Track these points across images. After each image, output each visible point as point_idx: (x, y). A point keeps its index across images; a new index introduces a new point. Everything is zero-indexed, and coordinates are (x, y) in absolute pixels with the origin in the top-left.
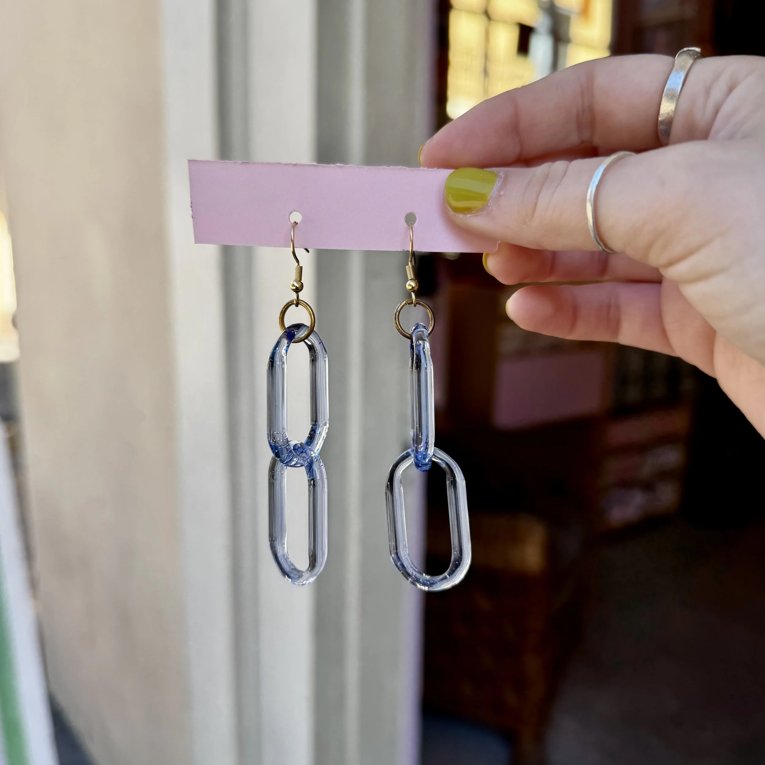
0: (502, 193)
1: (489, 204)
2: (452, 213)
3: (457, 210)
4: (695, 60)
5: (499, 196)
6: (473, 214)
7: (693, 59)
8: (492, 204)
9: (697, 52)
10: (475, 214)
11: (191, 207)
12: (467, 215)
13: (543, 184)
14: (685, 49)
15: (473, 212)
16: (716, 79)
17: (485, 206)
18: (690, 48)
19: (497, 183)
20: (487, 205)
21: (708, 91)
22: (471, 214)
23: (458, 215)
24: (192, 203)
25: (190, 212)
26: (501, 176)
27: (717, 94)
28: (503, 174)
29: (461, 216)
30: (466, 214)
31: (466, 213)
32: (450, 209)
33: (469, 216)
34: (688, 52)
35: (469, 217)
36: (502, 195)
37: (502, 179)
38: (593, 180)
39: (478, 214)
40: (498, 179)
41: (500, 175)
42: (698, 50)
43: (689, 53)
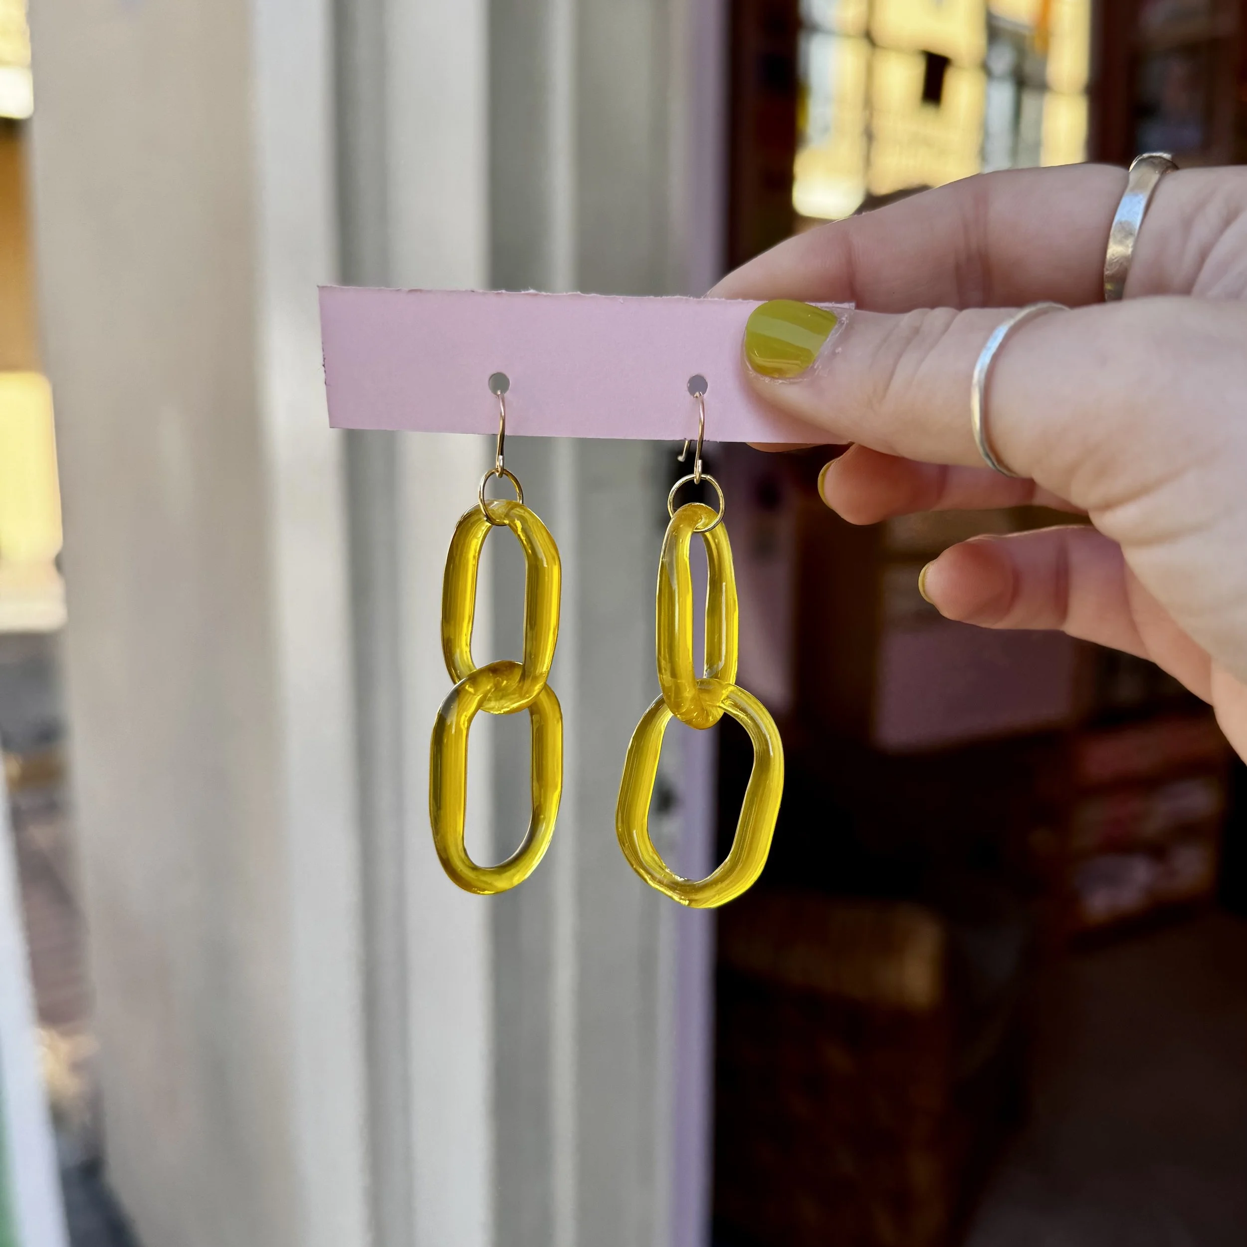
0: (839, 350)
1: (815, 367)
2: (752, 373)
3: (762, 370)
4: (1163, 173)
5: (834, 354)
6: (788, 380)
7: (1159, 172)
8: (820, 367)
9: (1164, 159)
10: (791, 380)
11: (324, 366)
12: (776, 381)
13: (908, 341)
14: (1145, 155)
15: (788, 376)
16: (1200, 206)
17: (810, 368)
18: (1154, 154)
19: (833, 332)
20: (812, 367)
21: (1187, 224)
22: (785, 379)
23: (761, 379)
24: (324, 359)
25: (322, 376)
26: (843, 322)
27: (1202, 231)
28: (847, 318)
29: (767, 380)
30: (777, 379)
31: (776, 376)
32: (750, 368)
33: (780, 381)
34: (1151, 159)
35: (780, 384)
36: (838, 353)
37: (844, 326)
38: (989, 344)
39: (796, 380)
40: (836, 326)
41: (842, 320)
42: (1166, 156)
43: (1152, 162)
